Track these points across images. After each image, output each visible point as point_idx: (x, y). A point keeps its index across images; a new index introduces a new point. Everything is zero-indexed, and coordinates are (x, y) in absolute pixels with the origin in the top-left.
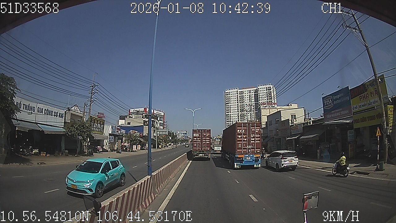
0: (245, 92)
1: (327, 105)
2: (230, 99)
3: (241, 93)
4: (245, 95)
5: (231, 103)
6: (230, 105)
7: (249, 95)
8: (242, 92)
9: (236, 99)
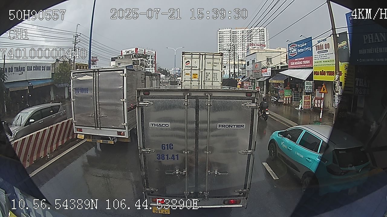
0: (238, 32)
1: (292, 52)
2: (223, 38)
3: (234, 33)
4: (238, 34)
5: (224, 42)
6: (223, 43)
7: (242, 35)
8: (235, 31)
9: (229, 39)
